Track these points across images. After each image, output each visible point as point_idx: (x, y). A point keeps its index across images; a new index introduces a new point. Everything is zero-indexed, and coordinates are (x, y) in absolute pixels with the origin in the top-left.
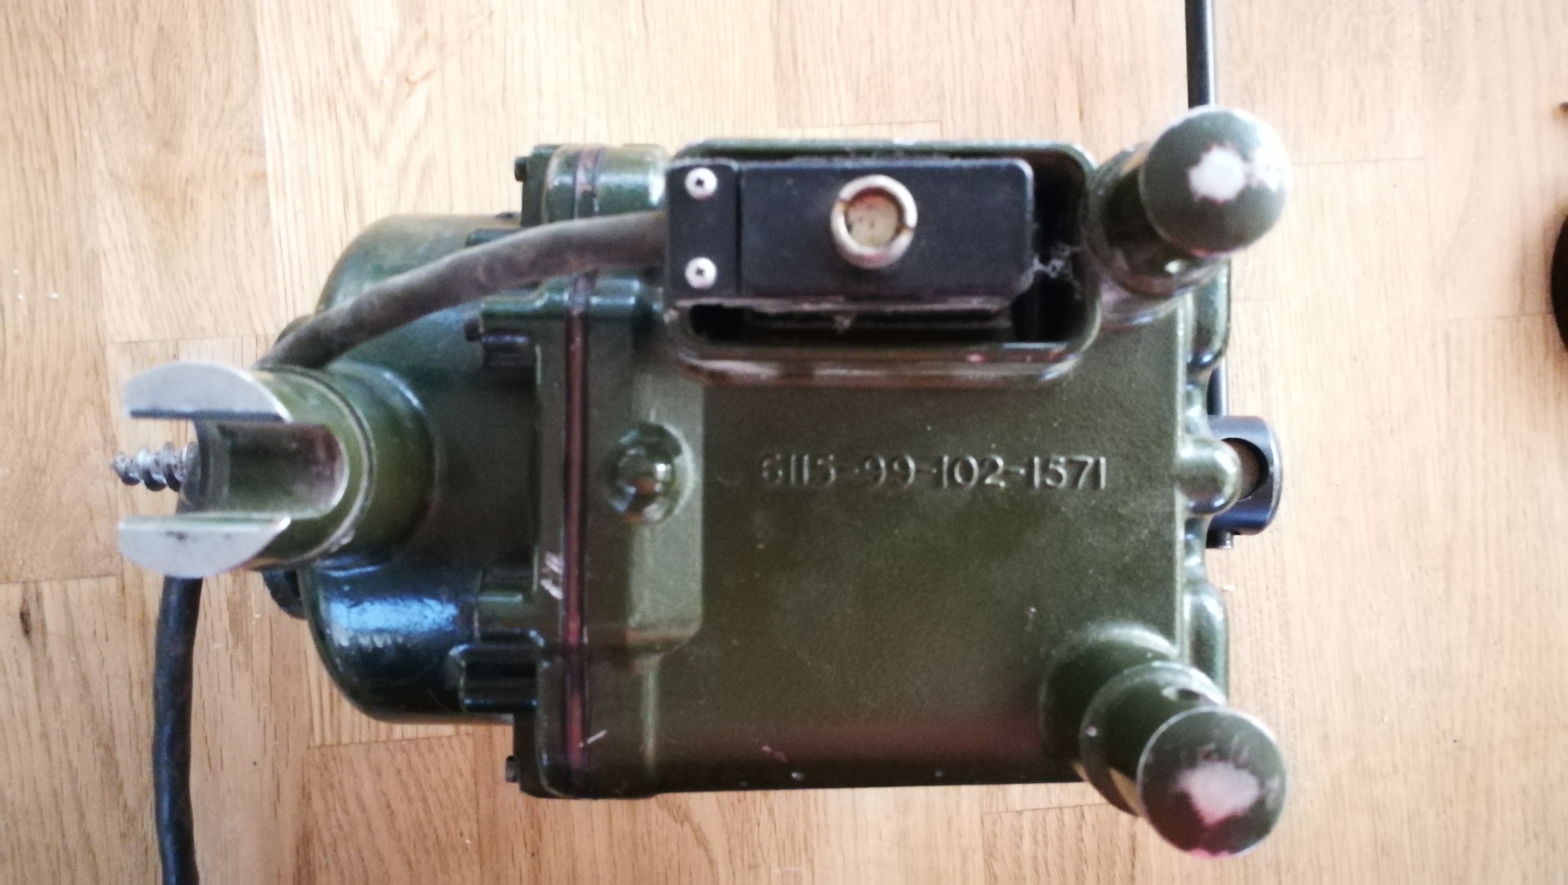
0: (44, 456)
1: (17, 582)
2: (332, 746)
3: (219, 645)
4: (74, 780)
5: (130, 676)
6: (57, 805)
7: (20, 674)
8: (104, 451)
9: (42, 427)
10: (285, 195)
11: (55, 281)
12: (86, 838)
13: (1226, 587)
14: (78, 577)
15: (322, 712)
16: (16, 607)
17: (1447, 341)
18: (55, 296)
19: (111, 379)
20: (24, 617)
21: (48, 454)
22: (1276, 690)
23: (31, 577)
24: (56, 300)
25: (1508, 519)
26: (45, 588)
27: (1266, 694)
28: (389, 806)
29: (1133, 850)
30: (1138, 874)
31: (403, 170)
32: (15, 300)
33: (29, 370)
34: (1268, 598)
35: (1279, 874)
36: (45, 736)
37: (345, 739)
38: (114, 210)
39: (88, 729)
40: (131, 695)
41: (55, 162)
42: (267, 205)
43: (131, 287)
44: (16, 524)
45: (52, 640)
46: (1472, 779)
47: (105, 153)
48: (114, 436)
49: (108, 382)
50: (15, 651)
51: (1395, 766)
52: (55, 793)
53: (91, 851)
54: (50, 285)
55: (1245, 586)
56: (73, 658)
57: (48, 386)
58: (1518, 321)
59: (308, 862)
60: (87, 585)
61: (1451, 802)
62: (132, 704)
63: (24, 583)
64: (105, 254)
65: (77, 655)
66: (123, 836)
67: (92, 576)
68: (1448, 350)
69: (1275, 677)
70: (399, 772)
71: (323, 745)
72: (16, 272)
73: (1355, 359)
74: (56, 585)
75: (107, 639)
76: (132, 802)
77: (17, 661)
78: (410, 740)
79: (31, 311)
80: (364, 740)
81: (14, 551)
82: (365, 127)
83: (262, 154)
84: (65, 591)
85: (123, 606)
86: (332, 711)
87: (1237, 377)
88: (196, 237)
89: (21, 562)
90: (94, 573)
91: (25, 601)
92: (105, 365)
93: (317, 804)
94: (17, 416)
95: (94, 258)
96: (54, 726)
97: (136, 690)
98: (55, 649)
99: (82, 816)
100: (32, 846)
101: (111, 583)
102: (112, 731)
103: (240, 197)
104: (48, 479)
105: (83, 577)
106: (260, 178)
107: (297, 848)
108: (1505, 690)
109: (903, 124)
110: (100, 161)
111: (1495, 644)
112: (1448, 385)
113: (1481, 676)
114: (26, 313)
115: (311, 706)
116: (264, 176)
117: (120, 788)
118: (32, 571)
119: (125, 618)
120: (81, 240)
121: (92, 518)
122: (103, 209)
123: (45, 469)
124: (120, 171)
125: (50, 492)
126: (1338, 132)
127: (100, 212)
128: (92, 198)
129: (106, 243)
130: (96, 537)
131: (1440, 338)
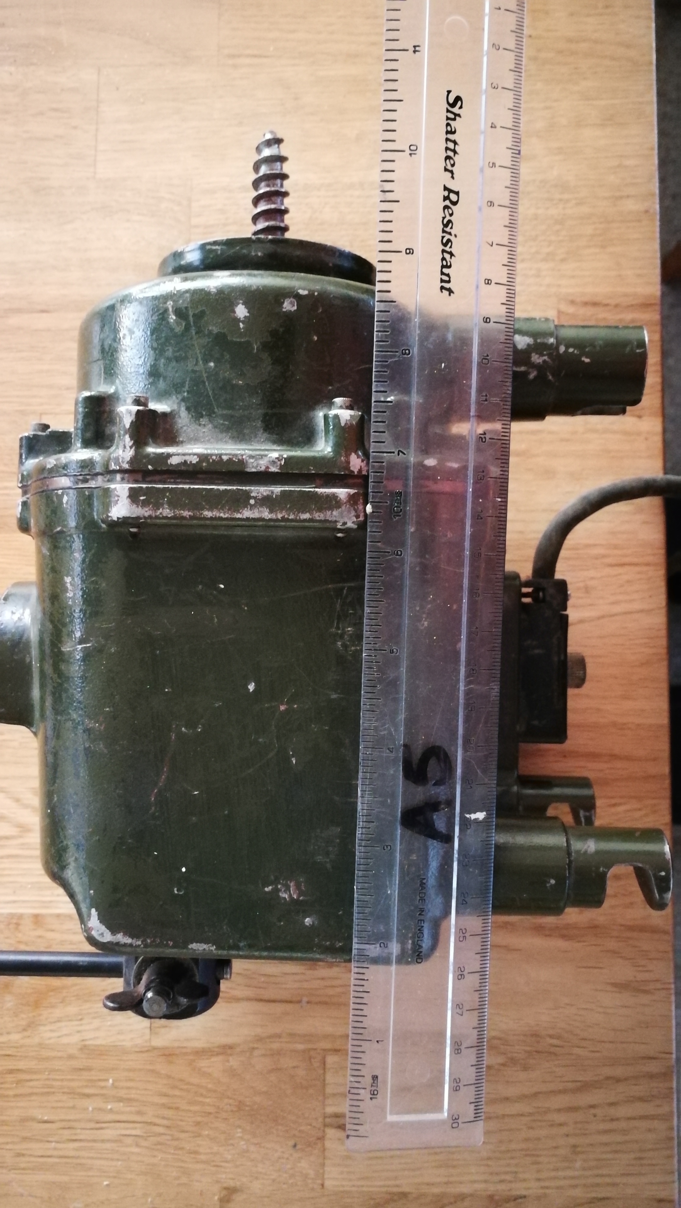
0: (231, 1101)
1: (324, 1131)
6: (497, 1117)
8: (231, 1055)
9: (208, 1100)
10: (51, 902)
11: (100, 1080)
12: (523, 1097)
14: (324, 1085)
17: (234, 57)
18: (111, 1081)
19: (176, 1044)
21: (228, 1098)
23: (320, 1120)
24: (113, 1081)
26: (330, 1110)
29: (595, 304)
30: (613, 302)
32: (112, 1112)
33: (164, 1106)
35: (621, 197)
38: (51, 1031)
41: (11, 1071)
42: (58, 916)
43: (109, 1023)
44: (280, 1127)
46: (560, 52)
47: (8, 1033)
48: (219, 1047)
49: (179, 1047)
51: (547, 108)
53: (536, 1095)
54: (102, 1084)
57: (177, 1092)
60: (330, 1078)
61: (576, 68)
63: (325, 1125)
64: (83, 1040)
66: (525, 1068)
67: (324, 1073)
68: (239, 56)
72: (90, 1109)
74: (329, 1101)
76: (501, 1060)
79: (120, 1100)
81: (300, 1131)
82: (7, 838)
83: (21, 916)
84: (334, 1095)
89: (309, 1127)
90: (322, 1072)
91: (339, 1127)
92: (166, 1048)
94: (199, 1119)
95: (84, 1048)
99: (507, 1099)
100: (527, 1140)
101: (331, 1059)
103: (50, 935)
104: (248, 1099)
105: (324, 1080)
106: (37, 919)
107: (546, 936)
110: (15, 1037)
112: (266, 57)
114: (122, 1104)
116: (36, 916)
118: (317, 1119)
120: (71, 1057)
121: (280, 1069)
122: (50, 1038)
123: (240, 1102)
124: (24, 1023)
125: (258, 1099)
126: (75, 128)
127: (52, 1041)
128: (41, 1045)
129: (75, 1039)
130: (294, 1067)
131: (230, 61)
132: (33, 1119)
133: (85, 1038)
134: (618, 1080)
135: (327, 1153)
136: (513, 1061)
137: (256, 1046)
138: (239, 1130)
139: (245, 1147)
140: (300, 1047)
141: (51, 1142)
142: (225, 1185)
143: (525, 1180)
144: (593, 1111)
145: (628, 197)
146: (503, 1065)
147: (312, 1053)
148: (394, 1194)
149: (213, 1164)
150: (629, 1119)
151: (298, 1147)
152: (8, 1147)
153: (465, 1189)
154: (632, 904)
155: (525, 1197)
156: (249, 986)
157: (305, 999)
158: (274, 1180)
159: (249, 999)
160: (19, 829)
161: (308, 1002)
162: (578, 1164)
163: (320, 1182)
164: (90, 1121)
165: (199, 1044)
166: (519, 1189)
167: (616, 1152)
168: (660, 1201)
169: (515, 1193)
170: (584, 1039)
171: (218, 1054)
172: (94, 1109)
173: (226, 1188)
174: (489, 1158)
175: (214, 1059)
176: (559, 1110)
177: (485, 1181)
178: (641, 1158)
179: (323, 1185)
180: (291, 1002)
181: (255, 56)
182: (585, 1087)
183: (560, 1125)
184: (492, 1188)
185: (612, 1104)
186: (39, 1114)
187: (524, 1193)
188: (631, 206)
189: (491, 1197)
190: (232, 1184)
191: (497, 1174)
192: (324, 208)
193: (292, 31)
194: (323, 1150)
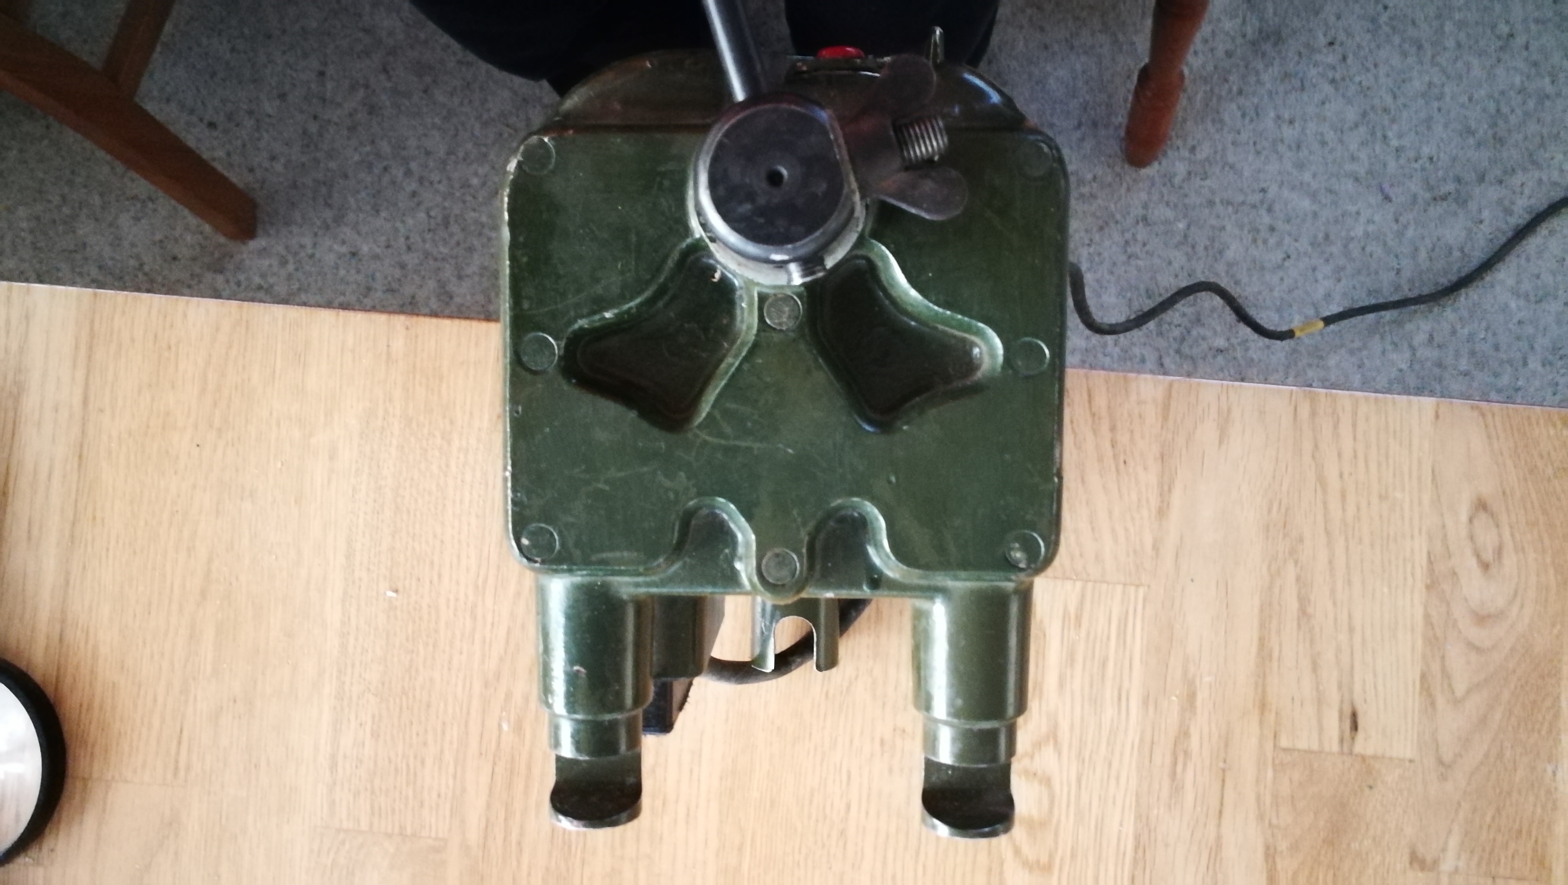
0: (1323, 852)
1: (1356, 756)
2: (1132, 584)
3: (1207, 679)
5: (1279, 667)
6: (1349, 573)
7: (1364, 681)
8: (1275, 849)
9: (1321, 877)
12: (1330, 545)
13: (394, 595)
14: (1309, 752)
15: (1135, 611)
16: (1360, 737)
17: (176, 769)
20: (1355, 727)
21: (1319, 854)
22: (366, 503)
23: (1345, 757)
25: (150, 613)
26: (1335, 747)
27: (375, 501)
28: (1093, 529)
34: (360, 579)
35: (388, 354)
36: (1351, 630)
37: (1119, 588)
39: (1317, 630)
40: (1280, 651)
44: (1351, 802)
45: (1336, 705)
46: (215, 404)
48: (1267, 861)
50: (1365, 701)
51: (278, 425)
52: (1349, 583)
53: (1327, 532)
55: (377, 593)
56: (1321, 688)
58: (113, 777)
59: (1161, 495)
60: (1302, 745)
61: (236, 388)
62: (1280, 645)
63: (1351, 753)
65: (1317, 689)
66: (1301, 540)
67: (1299, 750)
68: (177, 761)
69: (366, 514)
70: (1081, 555)
71: (1138, 586)
73: (256, 766)
74: (1327, 747)
75: (1293, 699)
76: (1291, 566)
77: (1365, 692)
78: (1068, 579)
80: (1104, 586)
81: (1356, 780)
84: (1320, 742)
85: (1278, 724)
86: (1127, 613)
87: (357, 767)
89: (1352, 771)
90: (1296, 754)
91: (1353, 739)
93: (1148, 540)
96: (1343, 637)
97: (1276, 654)
98: (1334, 697)
99: (1330, 562)
100: (1372, 546)
101: (1284, 742)
102: (1299, 625)
104: (1322, 833)
105: (1305, 751)
107: (1168, 507)
108: (176, 473)
111: (177, 511)
112: (181, 732)
113: (194, 487)
115: (1143, 618)
117: (1298, 579)
118: (1344, 762)
119: (1277, 713)
121: (1292, 797)
123: (1324, 841)
125: (1322, 823)
130: (1291, 782)
131: (182, 773)
134: (1316, 446)
135: (1380, 754)
136: (1293, 552)
137: (1267, 822)
138: (1352, 845)
139: (1370, 841)
140: (1270, 774)
142: (1408, 865)
143: (1412, 551)
144: (1346, 475)
145: (388, 346)
146: (1296, 562)
147: (1277, 762)
148: (1422, 687)
149: (1385, 874)
150: (1355, 439)
151: (1371, 782)
153: (1419, 612)
154: (1140, 416)
155: (1429, 553)
156: (1205, 825)
157: (1221, 765)
158: (1405, 812)
159: (1219, 825)
161: (1225, 761)
162: (1398, 495)
163: (1407, 764)
166: (1421, 559)
167: (1387, 457)
168: (1437, 416)
169: (1424, 562)
170: (1274, 477)
171: (1274, 862)
173: (1411, 863)
174: (1390, 587)
175: (1279, 867)
176: (1344, 510)
177: (1412, 592)
178: (1395, 432)
179: (1411, 761)
180: (1223, 781)
181: (179, 743)
182: (1321, 480)
183: (1358, 509)
184: (1420, 586)
185: (1339, 455)
187: (1425, 551)
188: (399, 344)
189: (1428, 587)
190: (1406, 858)
191: (1405, 579)
192: (365, 679)
193: (155, 700)
194: (1375, 757)
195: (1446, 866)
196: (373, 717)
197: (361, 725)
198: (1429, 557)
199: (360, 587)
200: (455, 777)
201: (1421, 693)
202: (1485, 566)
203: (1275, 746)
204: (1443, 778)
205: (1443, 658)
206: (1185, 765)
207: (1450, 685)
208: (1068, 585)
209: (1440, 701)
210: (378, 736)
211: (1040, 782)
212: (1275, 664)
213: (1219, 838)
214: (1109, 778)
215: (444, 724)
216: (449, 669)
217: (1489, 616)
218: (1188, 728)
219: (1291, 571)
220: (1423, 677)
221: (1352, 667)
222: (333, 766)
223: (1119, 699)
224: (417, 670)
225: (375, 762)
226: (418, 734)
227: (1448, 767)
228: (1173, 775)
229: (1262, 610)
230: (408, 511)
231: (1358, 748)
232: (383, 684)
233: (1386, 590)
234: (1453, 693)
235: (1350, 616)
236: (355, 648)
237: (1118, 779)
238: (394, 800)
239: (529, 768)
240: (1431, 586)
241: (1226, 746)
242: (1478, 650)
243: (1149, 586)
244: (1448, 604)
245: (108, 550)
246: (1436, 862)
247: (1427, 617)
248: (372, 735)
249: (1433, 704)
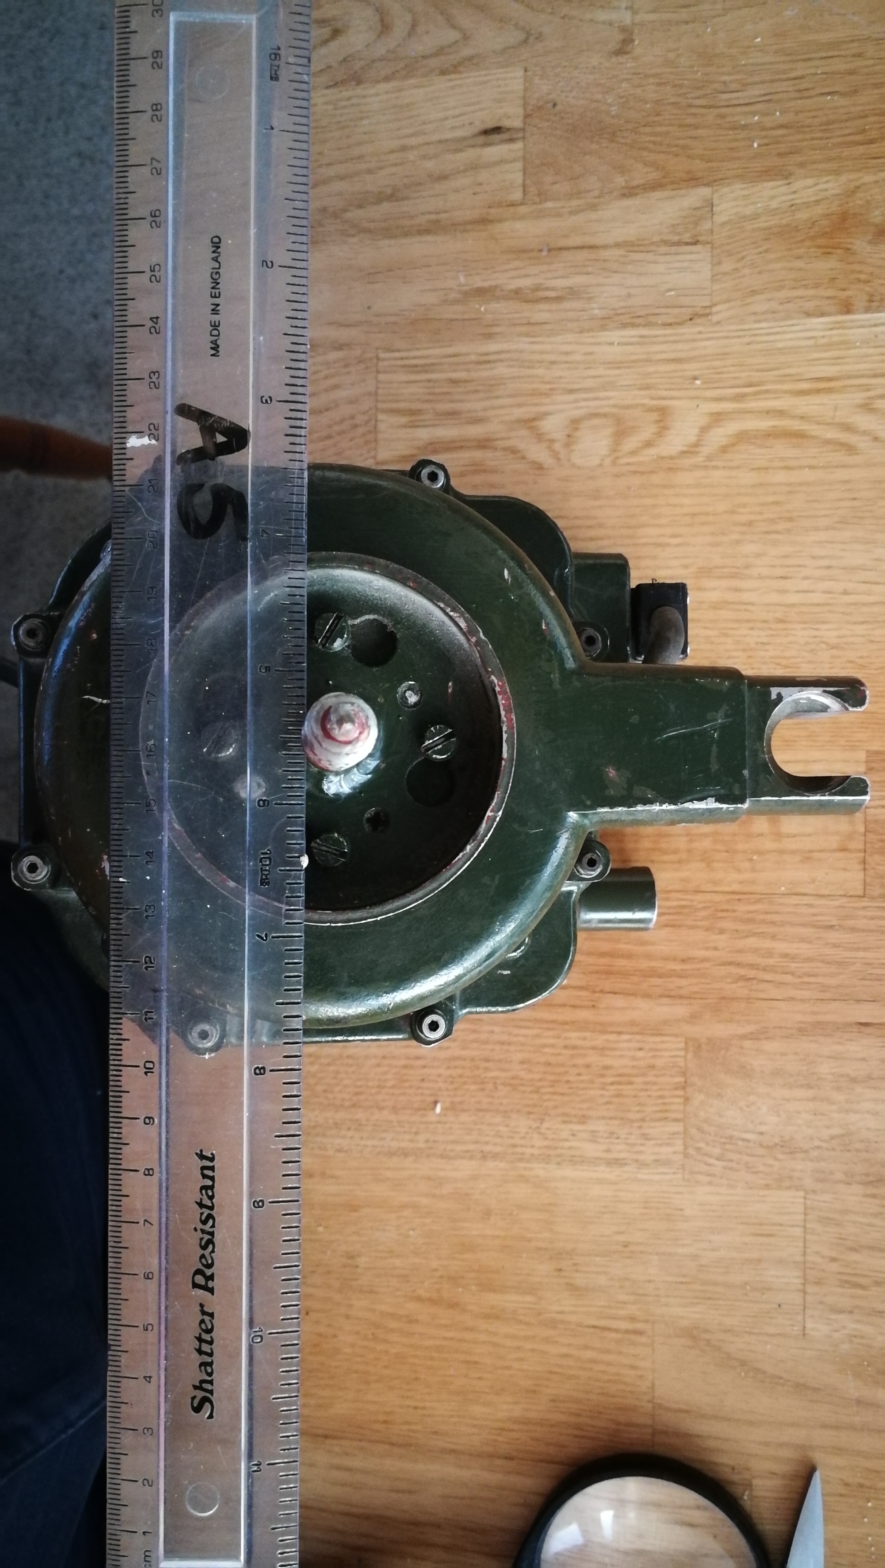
0: (623, 141)
1: (525, 124)
2: (377, 365)
3: (462, 279)
4: (370, 171)
5: (445, 212)
6: (352, 159)
7: (453, 128)
8: (625, 188)
9: (647, 139)
10: (832, 329)
11: (767, 145)
12: (326, 182)
13: (439, 1105)
14: (525, 170)
15: (402, 359)
16: (506, 123)
17: (635, 1332)
18: (755, 145)
19: (683, 192)
20: (497, 130)
21: (626, 144)
22: (351, 1138)
23: (528, 134)
24: (752, 146)
25: (476, 1363)
26: (519, 145)
27: (349, 1129)
28: (327, 410)
31: (847, 428)
32: (754, 114)
33: (696, 127)
34: (427, 1141)
36: (404, 149)
37: (381, 377)
38: (826, 190)
39: (406, 181)
40: (430, 213)
41: (872, 142)
42: (822, 315)
43: (759, 205)
44: (570, 121)
45: (478, 151)
47: (877, 182)
48: (636, 194)
49: (681, 189)
50: (472, 124)
52: (361, 157)
54: (766, 141)
55: (439, 1122)
56: (462, 168)
57: (681, 142)
58: (649, 1401)
60: (519, 178)
62: (423, 214)
63: (523, 130)
64: (789, 184)
65: (465, 171)
67: (524, 181)
68: (627, 1332)
69: (362, 1138)
70: (352, 417)
71: (378, 359)
72: (778, 114)
73: (626, 1246)
74: (520, 154)
75: (474, 194)
76: (348, 215)
77: (464, 126)
78: (375, 427)
79: (744, 127)
80: (380, 391)
81: (549, 120)
83: (867, 310)
84: (514, 160)
85: (500, 205)
86: (403, 366)
87: (618, 1138)
88: (799, 257)
89: (540, 126)
90: (528, 182)
91: (509, 129)
93: (334, 355)
94: (657, 119)
95: (786, 176)
96: (411, 155)
97: (433, 217)
98: (470, 154)
99: (342, 178)
101: (517, 195)
102: (403, 199)
103: (830, 293)
104: (605, 145)
105: (524, 174)
106: (847, 308)
108: (335, 1336)
109: (864, 862)
110: (869, 178)
111: (373, 1334)
112: (594, 1327)
113: (347, 1317)
114: (743, 123)
115: (409, 350)
116: (849, 312)
117: (360, 207)
118: (532, 134)
119: (490, 207)
120: (802, 165)
121: (571, 179)
122: (827, 182)
123: (613, 141)
124: (860, 195)
125: (594, 146)
126: (833, 1260)
127: (825, 179)
128: (837, 172)
129: (798, 185)
130: (556, 183)
131: (639, 1326)
132: (842, 94)
133: (787, 187)
135: (521, 102)
136: (335, 215)
137: (597, 201)
138: (613, 113)
139: (607, 97)
140: (549, 205)
141: (822, 73)
142: (626, 56)
143: (327, 103)
146: (345, 211)
147: (537, 199)
148: (454, 72)
149: (642, 76)
151: (550, 105)
152: (871, 62)
153: (383, 86)
155: (327, 88)
156: (604, 261)
157: (544, 253)
158: (576, 68)
159: (605, 247)
160: (874, 406)
161: (541, 250)
163: (529, 73)
164: (779, 101)
165: (658, 194)
166: (334, 93)
169: (335, 90)
171: (637, 187)
172: (774, 114)
173: (626, 53)
174: (362, 119)
175: (642, 181)
177: (364, 97)
179: (526, 71)
180: (560, 249)
181: (609, 1329)
184: (359, 91)
186: (839, 101)
187: (328, 91)
189: (359, 82)
190: (621, 59)
191: (353, 105)
192: (527, 1133)
193: (566, 1356)
194: (525, 105)
195: (627, 18)
196: (564, 1122)
197: (573, 1135)
198: (331, 86)
199: (434, 1141)
200: (620, 1033)
201: (460, 72)
202: (336, 33)
203: (522, 204)
204: (540, 37)
205: (424, 57)
206: (547, 289)
207: (449, 46)
208: (382, 426)
209: (467, 52)
210: (584, 1116)
211: (576, 429)
212: (444, 216)
213: (617, 245)
214: (566, 362)
215: (566, 1047)
216: (509, 1044)
217: (382, 21)
218: (511, 291)
219: (355, 214)
220: (443, 72)
221: (440, 142)
222: (618, 1163)
223: (489, 362)
224: (513, 1078)
225: (611, 1118)
226: (579, 1074)
227: (529, 34)
228: (559, 299)
229: (391, 237)
230: (356, 1094)
231: (517, 123)
232: (530, 1113)
233: (365, 122)
234: (456, 42)
235: (392, 152)
236: (496, 1144)
237: (566, 353)
238: (650, 1096)
239: (602, 955)
240: (359, 81)
241: (524, 251)
242: (414, 26)
243: (377, 349)
244: (373, 61)
245: (416, 1408)
246: (623, 29)
247: (387, 79)
248: (583, 1123)
249: (470, 59)
